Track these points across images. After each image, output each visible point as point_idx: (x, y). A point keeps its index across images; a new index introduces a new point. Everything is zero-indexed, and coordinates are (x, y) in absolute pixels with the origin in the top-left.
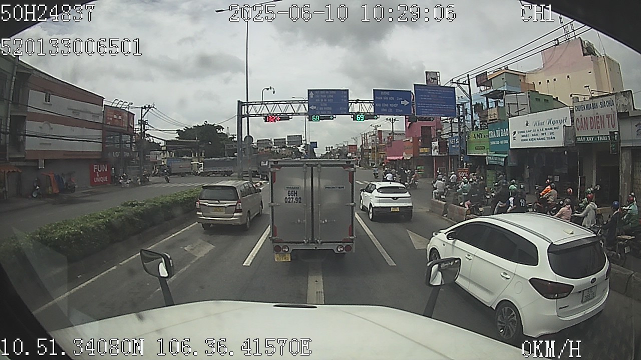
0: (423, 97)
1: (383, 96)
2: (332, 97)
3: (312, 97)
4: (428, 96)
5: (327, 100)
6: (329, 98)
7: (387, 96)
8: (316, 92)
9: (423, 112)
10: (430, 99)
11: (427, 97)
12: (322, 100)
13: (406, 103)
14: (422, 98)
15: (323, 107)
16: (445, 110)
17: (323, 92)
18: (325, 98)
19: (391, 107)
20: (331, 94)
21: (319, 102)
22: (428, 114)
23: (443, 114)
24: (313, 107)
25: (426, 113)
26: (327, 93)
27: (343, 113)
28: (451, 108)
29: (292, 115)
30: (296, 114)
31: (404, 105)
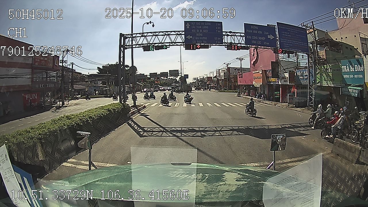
1: (253, 29)
2: (207, 27)
3: (188, 27)
4: (288, 33)
5: (203, 31)
6: (204, 29)
7: (256, 30)
8: (192, 24)
9: (285, 46)
13: (271, 37)
14: (284, 35)
15: (199, 37)
16: (301, 46)
17: (199, 24)
18: (200, 29)
19: (260, 40)
20: (207, 26)
21: (195, 32)
22: (289, 49)
23: (300, 50)
24: (189, 37)
25: (288, 48)
26: (202, 24)
27: (218, 42)
28: (306, 45)
29: (169, 45)
30: (173, 43)
31: (270, 38)
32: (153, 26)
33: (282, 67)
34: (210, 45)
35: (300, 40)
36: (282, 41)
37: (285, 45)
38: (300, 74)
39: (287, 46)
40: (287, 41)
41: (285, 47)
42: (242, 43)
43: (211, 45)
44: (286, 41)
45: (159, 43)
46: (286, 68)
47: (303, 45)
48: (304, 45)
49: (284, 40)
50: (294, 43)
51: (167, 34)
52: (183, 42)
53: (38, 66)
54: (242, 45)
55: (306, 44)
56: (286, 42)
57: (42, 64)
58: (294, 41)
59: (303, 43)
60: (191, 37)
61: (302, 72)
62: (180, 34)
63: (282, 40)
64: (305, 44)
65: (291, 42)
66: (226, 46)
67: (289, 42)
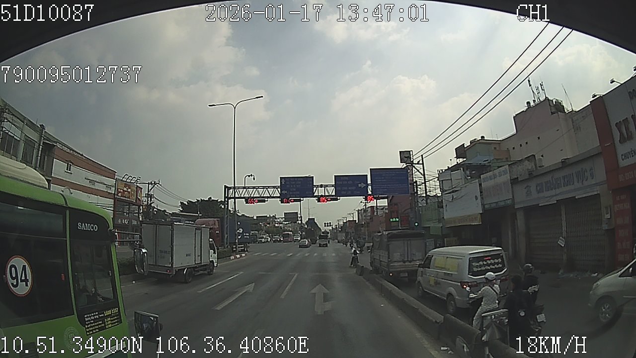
1: (343, 180)
3: (284, 183)
6: (297, 184)
7: (346, 180)
8: (287, 179)
10: (385, 180)
11: (381, 179)
12: (292, 186)
15: (293, 192)
18: (294, 184)
19: (350, 190)
21: (289, 187)
24: (284, 192)
26: (295, 180)
27: (309, 196)
31: (361, 187)
40: (380, 187)
43: (303, 199)
63: (374, 187)
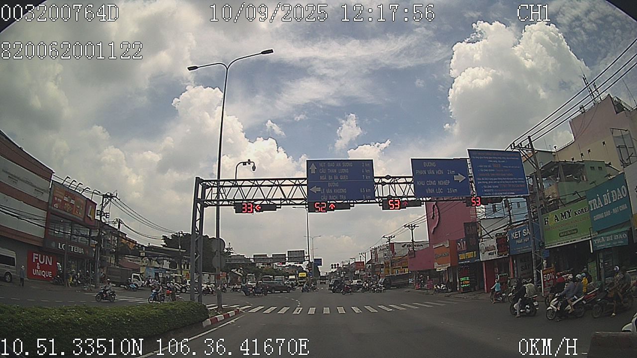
0: (483, 168)
1: (427, 169)
2: (347, 171)
3: (313, 172)
4: (490, 166)
5: (339, 177)
6: (343, 174)
7: (432, 168)
8: (321, 165)
11: (488, 168)
12: (330, 178)
13: (460, 178)
14: (482, 170)
15: (333, 188)
16: (513, 186)
17: (333, 165)
18: (335, 174)
19: (441, 187)
20: (345, 168)
21: (325, 180)
22: (493, 194)
23: (513, 192)
24: (315, 189)
25: (490, 192)
26: (337, 165)
27: (366, 197)
28: (521, 182)
29: (281, 204)
30: (288, 201)
31: (459, 181)
32: (254, 168)
33: (484, 229)
34: (352, 203)
35: (511, 175)
36: (479, 183)
37: (486, 189)
38: (516, 235)
39: (488, 191)
40: (488, 181)
41: (486, 192)
42: (408, 195)
43: (354, 203)
44: (486, 181)
45: (263, 200)
46: (492, 230)
47: (516, 182)
48: (519, 182)
49: (483, 179)
50: (501, 182)
51: (277, 183)
52: (305, 199)
53: (59, 211)
54: (410, 199)
55: (523, 179)
56: (487, 183)
57: (65, 208)
58: (502, 179)
59: (516, 179)
60: (318, 189)
61: (519, 232)
62: (300, 185)
63: (479, 181)
64: (520, 180)
65: (495, 180)
66: (381, 203)
67: (492, 182)
